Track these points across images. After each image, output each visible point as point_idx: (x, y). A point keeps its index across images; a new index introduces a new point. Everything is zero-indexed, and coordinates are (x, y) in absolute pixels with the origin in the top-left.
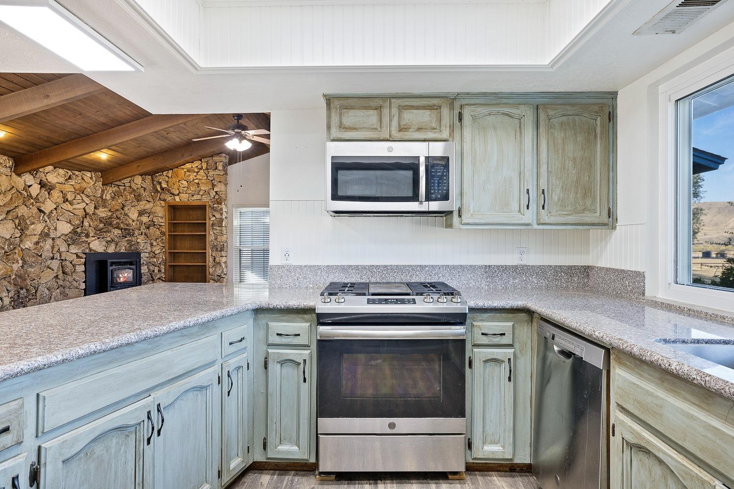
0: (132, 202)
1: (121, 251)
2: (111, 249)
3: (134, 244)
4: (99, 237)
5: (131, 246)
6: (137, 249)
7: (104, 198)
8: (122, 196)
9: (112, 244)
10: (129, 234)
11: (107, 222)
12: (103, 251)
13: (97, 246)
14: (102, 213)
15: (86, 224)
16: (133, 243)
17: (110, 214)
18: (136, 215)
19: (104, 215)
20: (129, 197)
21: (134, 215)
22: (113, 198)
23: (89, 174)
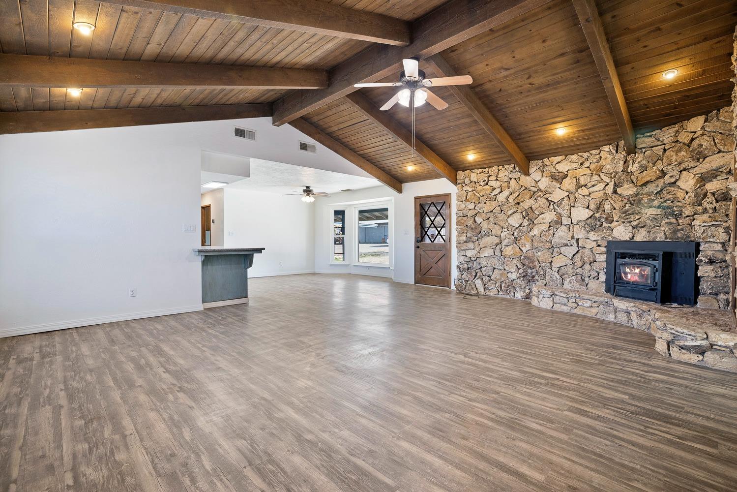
0: (680, 164)
1: (657, 240)
2: (641, 236)
3: (682, 230)
4: (623, 221)
5: (675, 232)
6: (688, 236)
7: (629, 170)
8: (662, 160)
9: (642, 230)
10: (672, 214)
11: (634, 201)
12: (628, 239)
13: (621, 232)
14: (627, 190)
15: (607, 207)
16: (679, 227)
17: (635, 189)
18: (692, 182)
19: (630, 193)
20: (674, 158)
21: (688, 182)
22: (644, 168)
23: (606, 148)
